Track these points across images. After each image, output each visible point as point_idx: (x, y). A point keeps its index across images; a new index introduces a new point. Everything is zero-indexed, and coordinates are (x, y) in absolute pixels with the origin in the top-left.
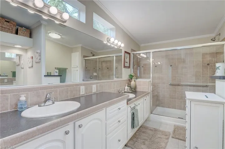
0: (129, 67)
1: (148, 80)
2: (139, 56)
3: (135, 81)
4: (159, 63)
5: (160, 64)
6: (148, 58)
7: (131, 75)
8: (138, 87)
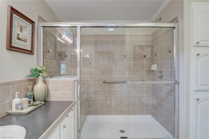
0: (31, 52)
1: (72, 79)
2: (60, 38)
3: (45, 82)
4: (88, 56)
5: (88, 58)
6: (74, 45)
7: (36, 70)
8: (52, 92)
